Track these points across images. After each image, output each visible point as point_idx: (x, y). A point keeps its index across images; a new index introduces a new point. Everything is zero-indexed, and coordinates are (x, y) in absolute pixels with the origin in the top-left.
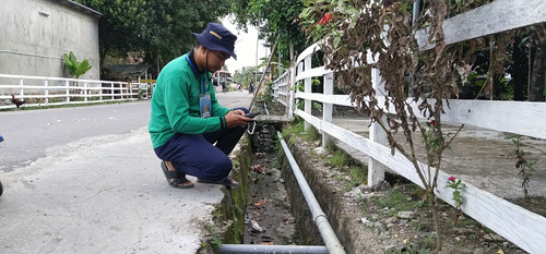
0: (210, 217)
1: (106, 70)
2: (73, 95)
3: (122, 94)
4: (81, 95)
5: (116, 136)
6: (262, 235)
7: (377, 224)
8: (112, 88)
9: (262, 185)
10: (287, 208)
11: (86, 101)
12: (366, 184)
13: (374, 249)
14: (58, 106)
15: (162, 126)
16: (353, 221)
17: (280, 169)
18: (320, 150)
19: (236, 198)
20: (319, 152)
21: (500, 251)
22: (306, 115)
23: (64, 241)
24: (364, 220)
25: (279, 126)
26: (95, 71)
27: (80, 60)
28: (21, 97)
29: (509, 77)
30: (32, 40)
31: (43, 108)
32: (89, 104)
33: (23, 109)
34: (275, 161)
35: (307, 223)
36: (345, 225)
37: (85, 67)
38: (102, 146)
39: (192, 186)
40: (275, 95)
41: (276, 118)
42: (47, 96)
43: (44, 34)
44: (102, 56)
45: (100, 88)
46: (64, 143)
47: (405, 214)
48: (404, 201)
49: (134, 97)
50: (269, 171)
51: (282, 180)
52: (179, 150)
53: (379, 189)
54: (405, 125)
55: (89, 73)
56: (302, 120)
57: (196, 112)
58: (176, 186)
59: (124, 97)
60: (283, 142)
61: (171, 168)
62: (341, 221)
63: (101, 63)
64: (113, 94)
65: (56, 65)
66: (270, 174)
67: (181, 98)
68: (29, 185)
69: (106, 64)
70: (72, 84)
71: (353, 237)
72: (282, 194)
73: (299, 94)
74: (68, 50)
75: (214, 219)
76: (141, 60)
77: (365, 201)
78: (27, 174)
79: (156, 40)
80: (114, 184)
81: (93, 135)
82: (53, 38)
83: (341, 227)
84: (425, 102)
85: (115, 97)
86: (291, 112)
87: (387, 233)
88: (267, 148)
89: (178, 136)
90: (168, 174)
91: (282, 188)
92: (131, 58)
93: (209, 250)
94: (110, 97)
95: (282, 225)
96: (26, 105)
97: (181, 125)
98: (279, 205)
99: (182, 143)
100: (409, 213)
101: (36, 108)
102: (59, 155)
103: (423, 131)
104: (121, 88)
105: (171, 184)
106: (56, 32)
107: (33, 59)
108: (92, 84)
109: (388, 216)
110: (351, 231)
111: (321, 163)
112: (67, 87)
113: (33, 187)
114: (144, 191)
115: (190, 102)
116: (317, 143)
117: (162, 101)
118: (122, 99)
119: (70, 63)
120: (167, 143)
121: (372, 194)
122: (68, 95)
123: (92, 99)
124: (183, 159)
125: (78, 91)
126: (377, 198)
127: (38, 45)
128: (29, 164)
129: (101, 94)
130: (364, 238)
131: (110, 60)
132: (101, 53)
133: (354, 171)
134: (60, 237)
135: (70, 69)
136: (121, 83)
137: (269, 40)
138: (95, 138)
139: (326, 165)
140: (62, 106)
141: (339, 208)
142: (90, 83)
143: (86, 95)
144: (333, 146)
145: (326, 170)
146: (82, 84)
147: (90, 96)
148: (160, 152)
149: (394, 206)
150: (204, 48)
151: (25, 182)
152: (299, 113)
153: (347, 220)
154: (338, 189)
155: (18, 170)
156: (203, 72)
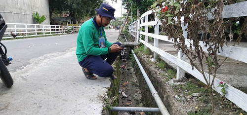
0: (106, 94)
1: (52, 20)
2: (38, 32)
3: (60, 31)
4: (42, 32)
5: (60, 53)
6: (127, 99)
7: (183, 99)
8: (56, 28)
9: (125, 75)
10: (137, 86)
11: (44, 35)
12: (176, 78)
13: (182, 111)
14: (32, 37)
15: (82, 52)
16: (171, 97)
17: (133, 67)
18: (153, 60)
19: (115, 83)
20: (152, 61)
21: (241, 114)
22: (145, 43)
23: (43, 107)
24: (176, 96)
25: (132, 47)
26: (47, 20)
27: (41, 16)
28: (15, 33)
29: (238, 22)
30: (19, 7)
31: (25, 38)
32: (46, 36)
33: (16, 38)
34: (131, 63)
35: (148, 94)
36: (167, 99)
37: (43, 19)
38: (55, 58)
39: (96, 79)
40: (130, 31)
41: (131, 43)
42: (27, 32)
43: (24, 4)
44: (51, 13)
45: (50, 28)
46: (37, 57)
47: (196, 94)
48: (195, 87)
49: (65, 32)
50: (128, 68)
51: (134, 73)
52: (90, 63)
53: (182, 81)
54: (199, 57)
55: (45, 21)
56: (143, 45)
57: (97, 45)
58: (90, 79)
59: (61, 32)
60: (134, 55)
61: (86, 71)
62: (165, 96)
63: (50, 17)
64: (56, 31)
65: (30, 18)
66: (128, 70)
67: (90, 39)
68: (24, 79)
69: (53, 17)
70: (38, 26)
71: (171, 105)
72: (135, 79)
73: (142, 33)
74: (35, 11)
75: (108, 95)
76: (68, 15)
77: (176, 86)
78: (22, 73)
79: (75, 6)
80: (62, 78)
81: (50, 53)
82: (28, 6)
83: (165, 99)
84: (211, 47)
85: (57, 33)
86: (137, 40)
87: (187, 103)
88: (127, 57)
89: (89, 56)
90: (86, 73)
91: (134, 76)
92: (63, 14)
93: (107, 111)
94: (55, 33)
95: (136, 94)
96: (18, 37)
97: (90, 51)
98: (134, 84)
99: (91, 60)
100: (198, 94)
101: (22, 38)
102: (36, 63)
103: (207, 58)
104: (60, 28)
105: (87, 78)
106: (29, 3)
107: (20, 15)
108: (46, 27)
109: (187, 95)
110: (171, 102)
111: (153, 67)
112: (36, 28)
113: (26, 80)
114: (75, 81)
115: (94, 41)
116: (151, 56)
117: (81, 40)
118: (60, 33)
119: (36, 17)
120: (84, 60)
121: (179, 83)
122: (36, 32)
123: (47, 33)
124: (92, 68)
125: (41, 30)
126: (181, 85)
127: (21, 9)
128: (23, 68)
129: (51, 31)
130: (177, 105)
131: (54, 15)
132: (50, 12)
133: (170, 71)
134: (41, 105)
135: (37, 20)
136: (59, 26)
137: (127, 6)
138: (51, 54)
139: (156, 67)
140: (34, 37)
141: (164, 90)
142: (46, 26)
143: (44, 32)
144: (159, 58)
145: (156, 70)
146: (42, 27)
147: (46, 32)
148: (81, 63)
149: (190, 90)
150: (100, 16)
151: (22, 77)
152: (142, 41)
153: (168, 96)
154: (163, 80)
155: (19, 71)
156: (100, 26)
